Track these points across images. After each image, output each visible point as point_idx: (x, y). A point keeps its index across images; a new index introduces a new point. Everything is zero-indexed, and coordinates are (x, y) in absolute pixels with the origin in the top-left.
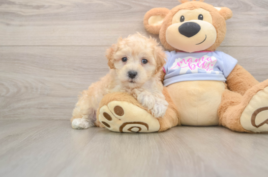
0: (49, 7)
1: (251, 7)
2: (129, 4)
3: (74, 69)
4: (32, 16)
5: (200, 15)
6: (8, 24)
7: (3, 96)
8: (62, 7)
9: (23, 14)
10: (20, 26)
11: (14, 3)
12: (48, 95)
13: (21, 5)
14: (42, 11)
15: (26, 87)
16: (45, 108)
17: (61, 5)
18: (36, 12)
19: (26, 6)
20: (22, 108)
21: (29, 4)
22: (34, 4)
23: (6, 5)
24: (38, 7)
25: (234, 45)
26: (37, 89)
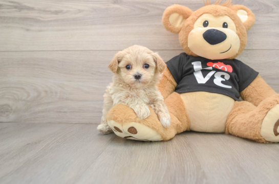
0: (67, 12)
1: (273, 9)
2: (146, 8)
3: (92, 74)
4: (51, 21)
5: (225, 23)
6: (28, 30)
7: (24, 100)
8: (80, 12)
9: (42, 19)
10: (40, 31)
11: (32, 9)
12: (67, 99)
13: (40, 11)
14: (60, 16)
15: (46, 92)
16: (65, 112)
17: (79, 10)
18: (55, 17)
19: (45, 11)
20: (43, 112)
21: (47, 9)
22: (53, 9)
23: (25, 11)
24: (56, 12)
25: (254, 48)
26: (56, 93)
